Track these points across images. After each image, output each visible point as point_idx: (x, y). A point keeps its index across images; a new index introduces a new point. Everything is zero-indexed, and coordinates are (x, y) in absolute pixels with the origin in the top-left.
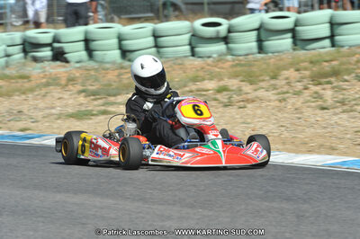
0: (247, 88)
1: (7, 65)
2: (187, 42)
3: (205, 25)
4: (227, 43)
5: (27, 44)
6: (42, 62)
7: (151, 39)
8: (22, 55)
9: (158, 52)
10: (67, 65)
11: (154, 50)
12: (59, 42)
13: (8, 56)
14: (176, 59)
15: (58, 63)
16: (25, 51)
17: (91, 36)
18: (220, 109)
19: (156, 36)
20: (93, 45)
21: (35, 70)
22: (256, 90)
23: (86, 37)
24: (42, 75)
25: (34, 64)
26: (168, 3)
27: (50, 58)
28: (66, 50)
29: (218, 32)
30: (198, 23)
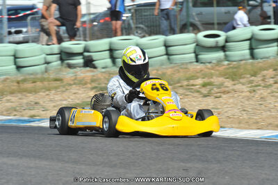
0: (228, 83)
1: (46, 71)
2: (192, 50)
3: (206, 36)
4: (225, 51)
5: (63, 54)
6: (75, 67)
7: (163, 48)
8: (59, 62)
9: (169, 59)
10: (95, 70)
11: (165, 57)
12: (88, 52)
13: (48, 63)
14: (183, 64)
15: (88, 69)
16: (62, 59)
17: (115, 47)
18: (200, 99)
19: (167, 46)
20: (116, 53)
21: (68, 74)
22: (234, 85)
23: (110, 47)
24: (73, 78)
25: (69, 69)
26: (188, 24)
27: (82, 65)
28: (94, 58)
29: (217, 42)
30: (201, 35)
